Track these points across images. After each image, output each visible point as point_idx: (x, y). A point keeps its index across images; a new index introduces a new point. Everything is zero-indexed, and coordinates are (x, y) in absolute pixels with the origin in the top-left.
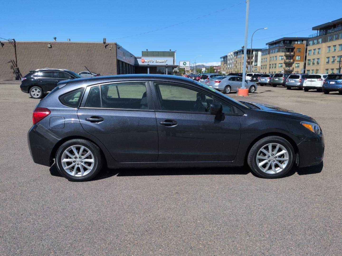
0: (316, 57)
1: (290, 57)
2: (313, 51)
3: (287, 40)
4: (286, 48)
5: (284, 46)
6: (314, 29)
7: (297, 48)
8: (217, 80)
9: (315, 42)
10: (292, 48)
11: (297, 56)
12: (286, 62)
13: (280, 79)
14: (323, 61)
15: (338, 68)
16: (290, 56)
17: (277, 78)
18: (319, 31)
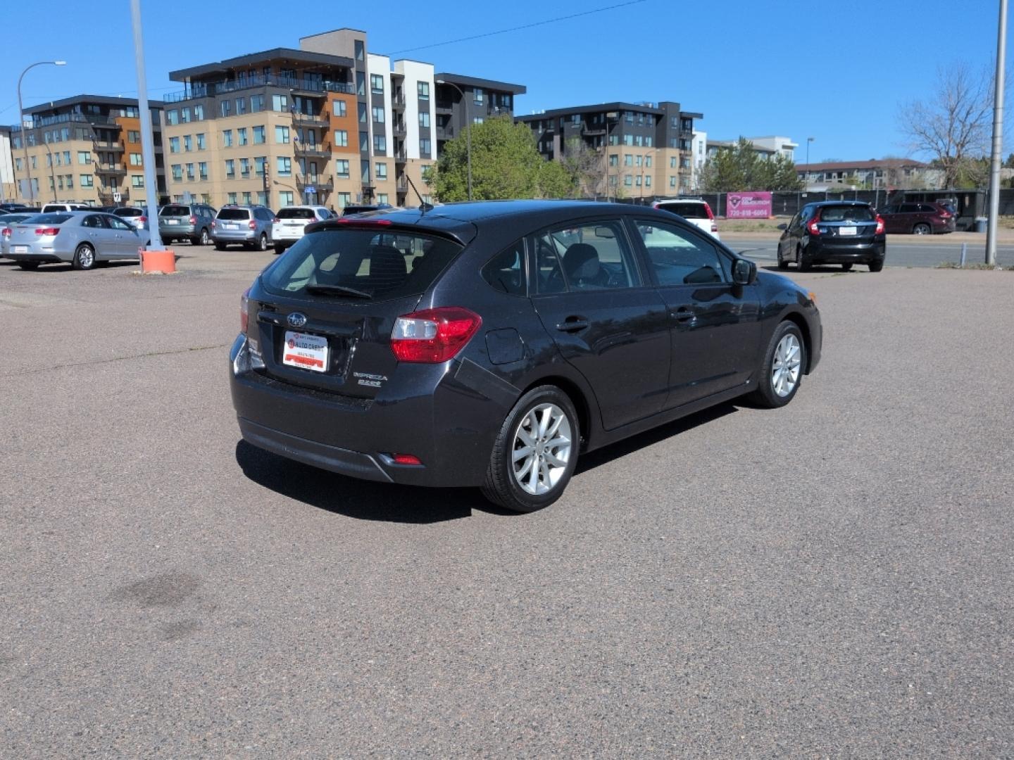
0: (195, 157)
1: (111, 156)
2: (183, 142)
3: (93, 104)
4: (95, 129)
5: (85, 120)
6: (175, 76)
7: (129, 131)
8: (44, 227)
9: (184, 117)
10: (113, 127)
11: (133, 153)
12: (101, 170)
13: (182, 221)
14: (217, 170)
15: (262, 189)
16: (112, 153)
17: (174, 217)
18: (189, 85)
